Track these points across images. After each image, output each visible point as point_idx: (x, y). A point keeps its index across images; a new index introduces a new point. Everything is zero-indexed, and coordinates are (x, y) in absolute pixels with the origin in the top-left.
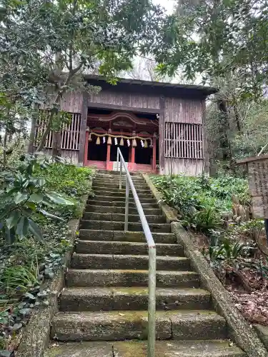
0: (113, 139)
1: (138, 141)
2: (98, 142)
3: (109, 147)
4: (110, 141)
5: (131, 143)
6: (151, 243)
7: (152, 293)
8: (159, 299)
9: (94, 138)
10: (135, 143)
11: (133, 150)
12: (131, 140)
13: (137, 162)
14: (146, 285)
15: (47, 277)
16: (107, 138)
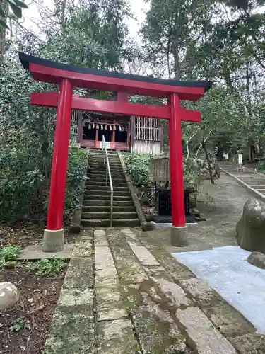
0: (100, 126)
1: (117, 127)
2: (90, 127)
3: (97, 131)
4: (98, 127)
5: (112, 128)
6: (112, 189)
7: (112, 207)
8: (114, 209)
9: (87, 124)
10: (115, 128)
11: (114, 133)
12: (112, 126)
13: (116, 141)
14: (110, 205)
15: (77, 202)
16: (95, 124)
